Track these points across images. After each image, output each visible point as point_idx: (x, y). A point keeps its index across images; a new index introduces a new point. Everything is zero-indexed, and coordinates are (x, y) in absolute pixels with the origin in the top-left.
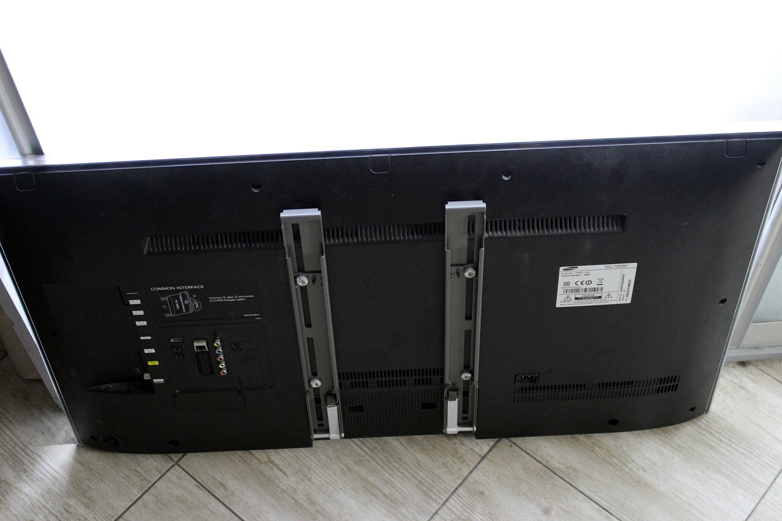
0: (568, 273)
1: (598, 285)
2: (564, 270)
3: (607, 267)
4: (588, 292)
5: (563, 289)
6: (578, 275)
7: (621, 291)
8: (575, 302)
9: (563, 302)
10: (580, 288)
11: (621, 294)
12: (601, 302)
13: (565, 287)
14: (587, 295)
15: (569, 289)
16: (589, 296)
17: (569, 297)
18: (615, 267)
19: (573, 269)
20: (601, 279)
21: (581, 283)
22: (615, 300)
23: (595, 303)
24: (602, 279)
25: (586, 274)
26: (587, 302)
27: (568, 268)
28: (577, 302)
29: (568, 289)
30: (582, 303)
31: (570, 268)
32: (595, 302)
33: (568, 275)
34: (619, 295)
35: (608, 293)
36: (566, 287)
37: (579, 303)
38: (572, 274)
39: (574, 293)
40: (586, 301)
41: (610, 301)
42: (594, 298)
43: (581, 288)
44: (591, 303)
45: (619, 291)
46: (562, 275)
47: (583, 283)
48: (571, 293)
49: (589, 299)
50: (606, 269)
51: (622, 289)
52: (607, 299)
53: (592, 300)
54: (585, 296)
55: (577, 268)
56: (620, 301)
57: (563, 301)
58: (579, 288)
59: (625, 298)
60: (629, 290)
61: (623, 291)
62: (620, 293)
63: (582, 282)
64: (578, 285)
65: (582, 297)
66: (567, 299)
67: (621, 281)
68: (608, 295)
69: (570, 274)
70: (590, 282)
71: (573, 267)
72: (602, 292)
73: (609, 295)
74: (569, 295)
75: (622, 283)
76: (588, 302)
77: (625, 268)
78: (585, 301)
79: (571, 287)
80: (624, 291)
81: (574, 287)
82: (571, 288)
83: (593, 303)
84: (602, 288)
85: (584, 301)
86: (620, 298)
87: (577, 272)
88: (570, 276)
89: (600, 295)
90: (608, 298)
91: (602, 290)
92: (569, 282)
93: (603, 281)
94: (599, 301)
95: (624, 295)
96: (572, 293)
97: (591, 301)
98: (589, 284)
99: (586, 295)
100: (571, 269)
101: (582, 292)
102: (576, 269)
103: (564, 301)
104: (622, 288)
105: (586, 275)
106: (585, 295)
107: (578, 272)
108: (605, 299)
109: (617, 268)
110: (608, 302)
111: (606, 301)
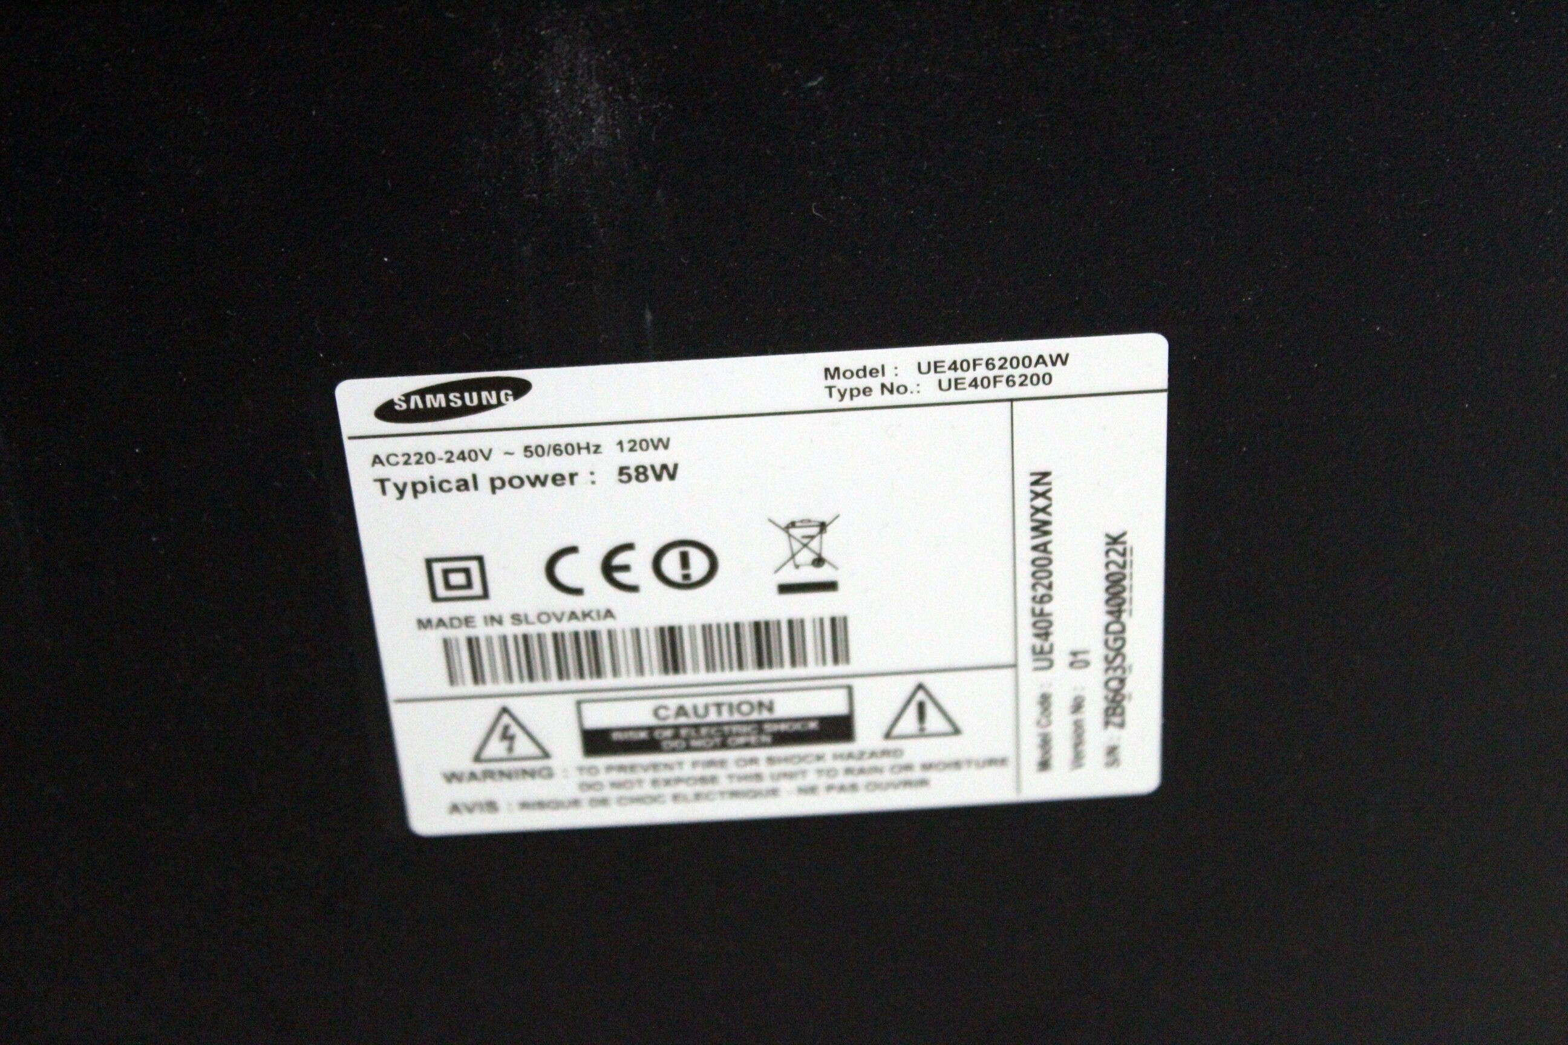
0: (439, 453)
1: (785, 589)
2: (386, 412)
3: (841, 383)
4: (703, 676)
5: (436, 635)
6: (558, 479)
7: (1043, 656)
8: (587, 778)
9: (473, 776)
10: (609, 623)
11: (1045, 700)
12: (861, 780)
13: (445, 610)
14: (701, 702)
15: (495, 631)
16: (725, 717)
17: (514, 729)
18: (928, 388)
19: (481, 408)
20: (807, 523)
21: (608, 569)
22: (992, 762)
23: (802, 791)
24: (823, 526)
25: (633, 460)
26: (713, 779)
27: (422, 393)
28: (616, 776)
29: (481, 631)
30: (668, 791)
31: (445, 389)
32: (790, 776)
33: (441, 470)
34: (1031, 711)
35: (912, 681)
36: (461, 609)
37: (637, 792)
38: (484, 470)
39: (555, 684)
40: (700, 772)
41: (951, 775)
42: (782, 739)
43: (622, 623)
44: (756, 794)
45: (1026, 660)
46: (381, 471)
47: (626, 568)
48: (527, 686)
49: (724, 745)
50: (835, 402)
51: (1045, 635)
52: (916, 751)
53: (762, 753)
54: (681, 711)
55: (521, 388)
56: (1044, 765)
57: (466, 764)
58: (602, 626)
59: (1097, 737)
60: (1119, 652)
61: (1061, 657)
62: (1032, 682)
63: (619, 560)
64: (578, 592)
65: (650, 729)
66: (496, 747)
67: (1026, 555)
68: (912, 710)
69: (462, 470)
70: (699, 564)
71: (496, 385)
72: (842, 669)
73: (921, 707)
74: (512, 704)
75: (1042, 569)
76: (724, 784)
77: (1041, 390)
78: (687, 771)
79: (516, 618)
80: (1078, 660)
81: (544, 616)
82: (509, 629)
83: (774, 792)
84: (838, 627)
85: (676, 773)
86: (1045, 742)
87: (533, 438)
88: (463, 485)
89: (832, 704)
90: (922, 733)
91: (839, 651)
92: (480, 559)
93: (830, 545)
94: (831, 772)
95: (1078, 706)
96: (539, 685)
97: (750, 769)
98: (687, 584)
99: (688, 703)
100: (465, 411)
101: (641, 671)
102: (513, 410)
103: (479, 768)
104: (1043, 627)
105: (641, 473)
106: (673, 704)
107: (547, 438)
108: (891, 744)
109: (953, 395)
110: (932, 775)
111: (908, 767)
